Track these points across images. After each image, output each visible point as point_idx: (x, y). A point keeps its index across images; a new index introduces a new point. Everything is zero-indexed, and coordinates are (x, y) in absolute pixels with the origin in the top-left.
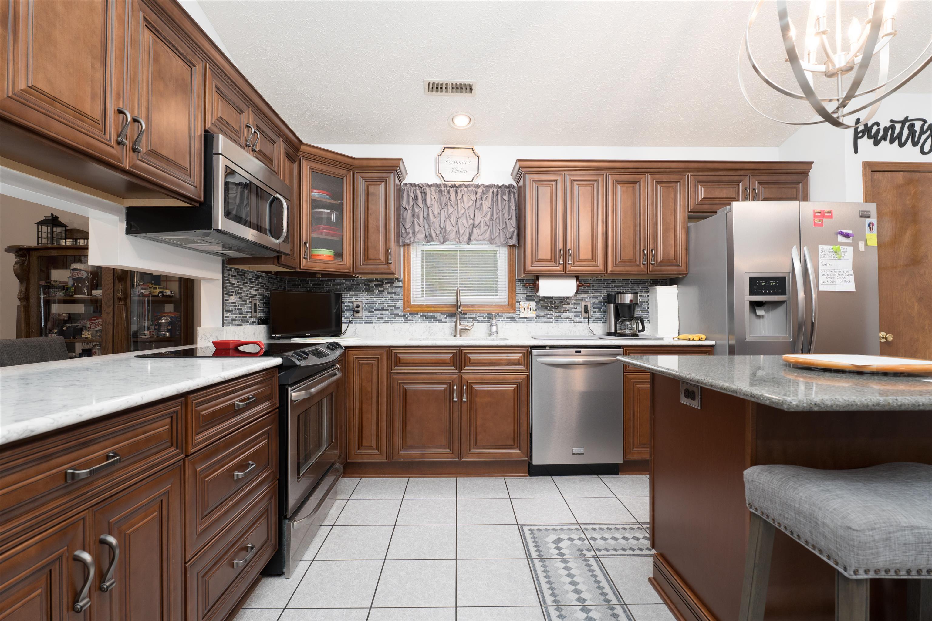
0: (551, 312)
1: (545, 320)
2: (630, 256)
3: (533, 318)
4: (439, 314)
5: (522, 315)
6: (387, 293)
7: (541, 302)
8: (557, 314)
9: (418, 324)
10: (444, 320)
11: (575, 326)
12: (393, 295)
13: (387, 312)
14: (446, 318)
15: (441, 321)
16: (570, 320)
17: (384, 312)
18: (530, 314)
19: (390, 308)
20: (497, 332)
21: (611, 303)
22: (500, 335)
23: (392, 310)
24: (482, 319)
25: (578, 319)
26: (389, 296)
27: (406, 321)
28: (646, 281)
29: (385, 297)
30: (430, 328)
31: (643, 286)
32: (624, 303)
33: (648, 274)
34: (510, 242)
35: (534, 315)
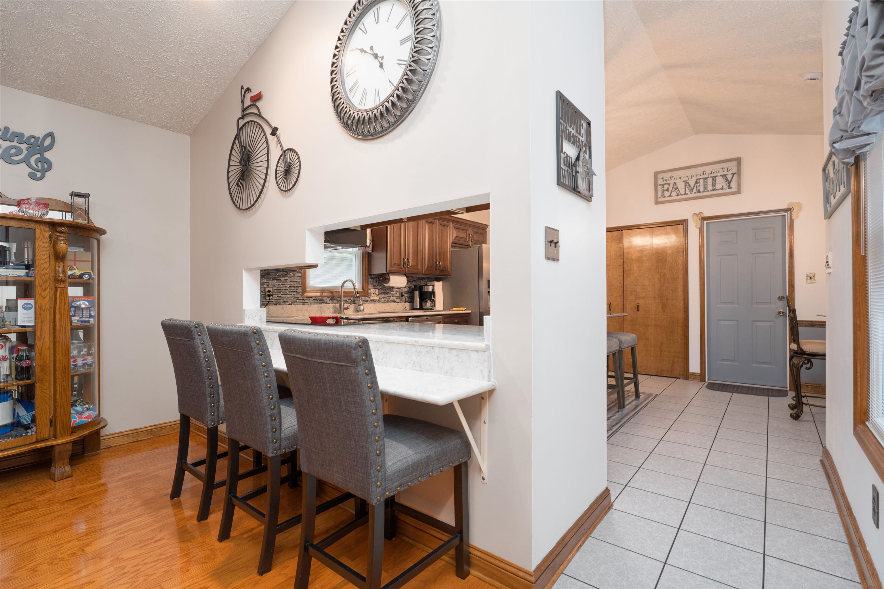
0: (385, 296)
1: (383, 301)
3: (377, 300)
4: (325, 298)
5: (372, 298)
6: (291, 281)
7: (381, 290)
8: (388, 298)
9: (313, 305)
10: (328, 302)
11: (397, 305)
12: (295, 283)
13: (291, 296)
14: (330, 301)
15: (326, 303)
16: (394, 301)
17: (288, 296)
18: (376, 298)
19: (293, 293)
20: (363, 310)
21: (416, 291)
22: (365, 312)
23: (294, 294)
24: (350, 301)
25: (398, 301)
26: (292, 283)
27: (304, 303)
28: (425, 279)
29: (289, 285)
30: (321, 308)
31: (425, 281)
32: (426, 291)
33: (422, 274)
34: (367, 249)
35: (378, 298)
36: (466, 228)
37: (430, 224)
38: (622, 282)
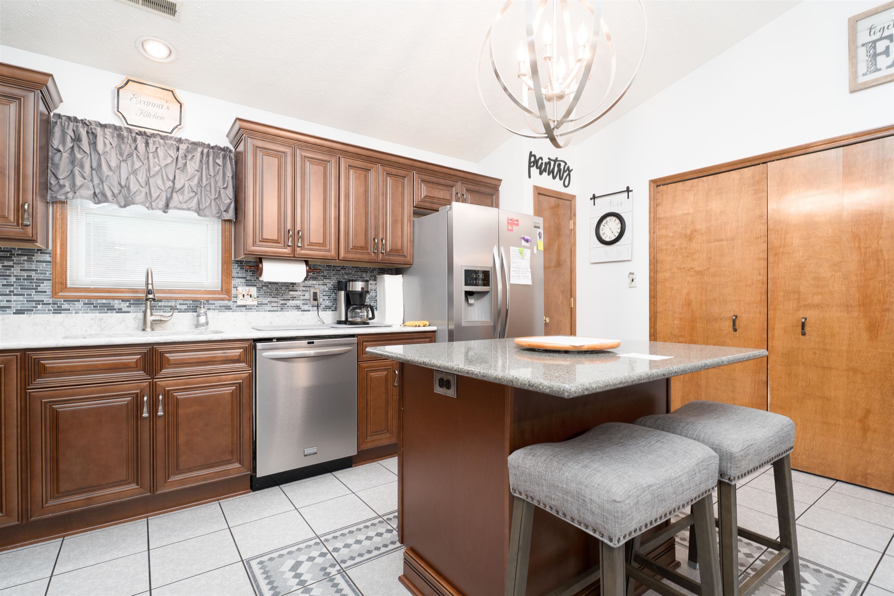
0: (276, 300)
1: (268, 308)
2: (362, 243)
3: (253, 306)
4: (116, 302)
5: (240, 303)
6: (21, 270)
7: (264, 288)
8: (283, 302)
9: (80, 315)
10: (126, 309)
11: (303, 314)
12: (33, 274)
13: (21, 298)
14: (128, 307)
15: (120, 311)
16: (298, 308)
17: (14, 298)
18: (249, 302)
19: (26, 292)
20: (207, 323)
21: (341, 290)
22: (212, 326)
23: (31, 295)
24: (186, 307)
25: (306, 307)
26: (25, 274)
27: (58, 310)
28: (374, 270)
29: (16, 276)
30: (101, 319)
31: (371, 274)
33: (378, 262)
34: (225, 216)
35: (255, 303)
36: (450, 183)
37: (359, 172)
38: (763, 271)
